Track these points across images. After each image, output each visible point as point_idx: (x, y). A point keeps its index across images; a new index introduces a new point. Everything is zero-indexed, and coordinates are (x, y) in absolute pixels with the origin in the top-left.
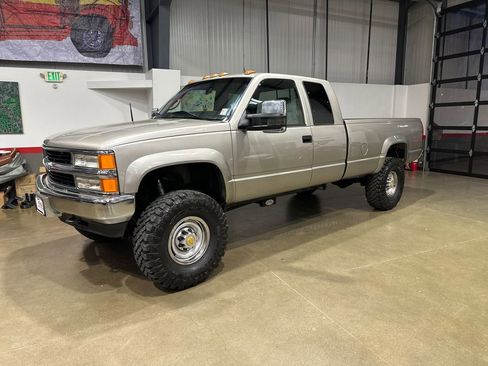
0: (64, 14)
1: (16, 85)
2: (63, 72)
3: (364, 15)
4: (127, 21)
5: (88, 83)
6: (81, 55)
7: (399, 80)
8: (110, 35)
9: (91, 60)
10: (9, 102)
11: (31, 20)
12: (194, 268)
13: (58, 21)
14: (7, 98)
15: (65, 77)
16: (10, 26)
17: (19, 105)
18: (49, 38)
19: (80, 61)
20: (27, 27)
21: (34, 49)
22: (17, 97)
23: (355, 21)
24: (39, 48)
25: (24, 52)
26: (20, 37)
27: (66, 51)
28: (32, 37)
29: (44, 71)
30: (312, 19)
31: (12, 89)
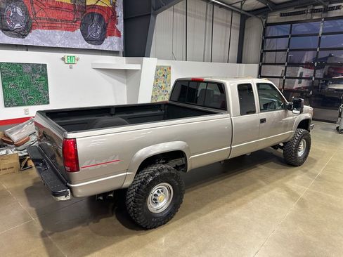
1: (45, 66)
2: (77, 56)
3: (227, 21)
4: (115, 19)
5: (92, 64)
6: (87, 43)
7: (240, 61)
8: (104, 29)
9: (93, 47)
10: (40, 80)
14: (38, 76)
15: (78, 59)
16: (40, 19)
17: (47, 82)
18: (67, 29)
19: (86, 48)
20: (51, 20)
22: (46, 76)
24: (59, 37)
25: (49, 40)
26: (43, 27)
27: (76, 39)
31: (41, 70)
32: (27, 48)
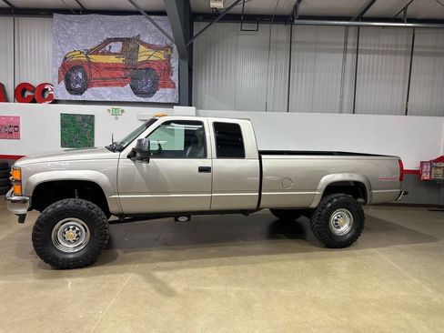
0: (126, 69)
1: (92, 117)
2: (123, 108)
4: (169, 70)
5: (138, 116)
6: (135, 96)
9: (142, 100)
10: (88, 128)
11: (106, 74)
12: (71, 256)
13: (123, 74)
14: (87, 125)
15: (123, 111)
16: (94, 79)
17: (93, 130)
18: (117, 85)
19: (134, 100)
20: (103, 79)
21: (107, 93)
22: (93, 125)
23: (395, 53)
24: (109, 92)
25: (101, 95)
26: (99, 85)
27: (126, 93)
28: (106, 85)
29: (110, 107)
30: (342, 55)
31: (90, 120)
32: (84, 102)
